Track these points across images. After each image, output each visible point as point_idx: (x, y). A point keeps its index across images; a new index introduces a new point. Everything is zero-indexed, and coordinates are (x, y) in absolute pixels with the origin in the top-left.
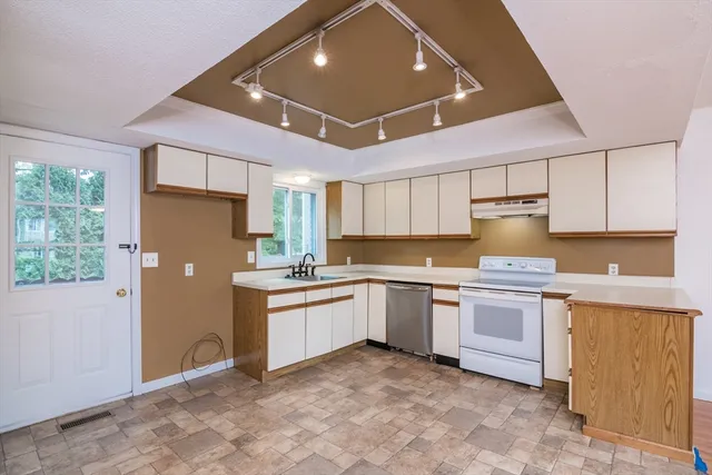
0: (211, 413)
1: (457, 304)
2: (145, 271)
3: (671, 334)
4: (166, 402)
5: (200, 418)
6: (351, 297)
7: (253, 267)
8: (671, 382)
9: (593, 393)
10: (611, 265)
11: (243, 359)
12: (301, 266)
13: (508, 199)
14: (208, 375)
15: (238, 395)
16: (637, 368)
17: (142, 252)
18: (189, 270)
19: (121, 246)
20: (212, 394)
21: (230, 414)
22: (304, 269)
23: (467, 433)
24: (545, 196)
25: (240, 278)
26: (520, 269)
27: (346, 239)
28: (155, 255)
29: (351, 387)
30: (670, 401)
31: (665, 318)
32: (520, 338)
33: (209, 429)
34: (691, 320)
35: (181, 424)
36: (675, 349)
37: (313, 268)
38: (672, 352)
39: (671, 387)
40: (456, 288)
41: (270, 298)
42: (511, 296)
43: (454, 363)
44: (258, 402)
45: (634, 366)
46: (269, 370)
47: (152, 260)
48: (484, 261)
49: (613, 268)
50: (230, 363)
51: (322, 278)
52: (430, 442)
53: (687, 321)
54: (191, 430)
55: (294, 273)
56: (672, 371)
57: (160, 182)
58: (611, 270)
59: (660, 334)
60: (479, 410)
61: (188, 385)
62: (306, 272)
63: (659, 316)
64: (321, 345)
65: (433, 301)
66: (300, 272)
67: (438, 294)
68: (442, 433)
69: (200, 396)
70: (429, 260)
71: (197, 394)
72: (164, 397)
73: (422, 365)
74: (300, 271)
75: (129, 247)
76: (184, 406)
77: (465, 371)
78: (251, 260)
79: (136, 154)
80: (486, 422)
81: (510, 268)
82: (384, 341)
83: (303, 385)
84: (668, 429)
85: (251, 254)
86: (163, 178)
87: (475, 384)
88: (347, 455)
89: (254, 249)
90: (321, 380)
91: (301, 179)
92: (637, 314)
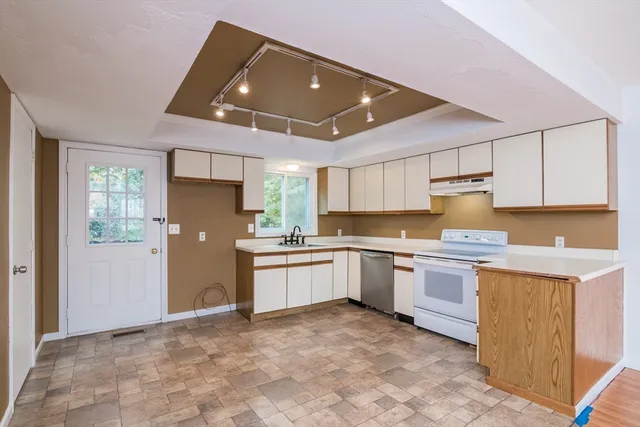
0: (205, 338)
1: (411, 270)
2: (170, 237)
3: (556, 299)
4: (180, 328)
5: (197, 339)
6: (331, 262)
7: (252, 236)
8: (557, 342)
9: (495, 348)
10: (557, 238)
11: (241, 305)
12: (292, 236)
13: (460, 178)
14: (215, 315)
15: (229, 329)
16: (530, 329)
17: (169, 223)
18: (202, 237)
19: (154, 219)
20: (213, 326)
21: (217, 340)
22: (295, 239)
23: (384, 371)
24: (490, 174)
25: (241, 244)
26: (475, 241)
27: (331, 214)
28: (178, 226)
29: (315, 331)
30: (556, 359)
31: (551, 283)
32: (460, 301)
33: (199, 347)
34: (573, 286)
35: (183, 342)
36: (560, 313)
37: (303, 238)
38: (557, 314)
39: (556, 347)
40: (411, 256)
41: (256, 258)
42: (452, 264)
43: (409, 320)
44: (241, 334)
45: (527, 326)
46: (255, 312)
47: (175, 229)
48: (446, 233)
49: (560, 240)
50: (234, 307)
51: (310, 246)
52: (348, 373)
53: (569, 287)
54: (187, 346)
55: (286, 241)
56: (557, 332)
57: (176, 175)
58: (557, 242)
59: (547, 298)
60: (408, 357)
61: (199, 319)
62: (297, 241)
63: (547, 282)
64: (300, 299)
65: (394, 267)
66: (292, 241)
67: (399, 261)
68: (362, 368)
69: (203, 327)
70: (403, 232)
71: (202, 325)
72: (181, 325)
73: (387, 321)
74: (292, 239)
75: (159, 220)
76: (190, 331)
77: (419, 328)
78: (251, 230)
79: (164, 156)
80: (407, 366)
81: (466, 240)
82: (360, 300)
83: (280, 327)
84: (555, 384)
85: (251, 226)
86: (178, 172)
87: (421, 339)
88: (281, 373)
89: (254, 222)
90: (294, 324)
91: (293, 167)
92: (529, 280)
